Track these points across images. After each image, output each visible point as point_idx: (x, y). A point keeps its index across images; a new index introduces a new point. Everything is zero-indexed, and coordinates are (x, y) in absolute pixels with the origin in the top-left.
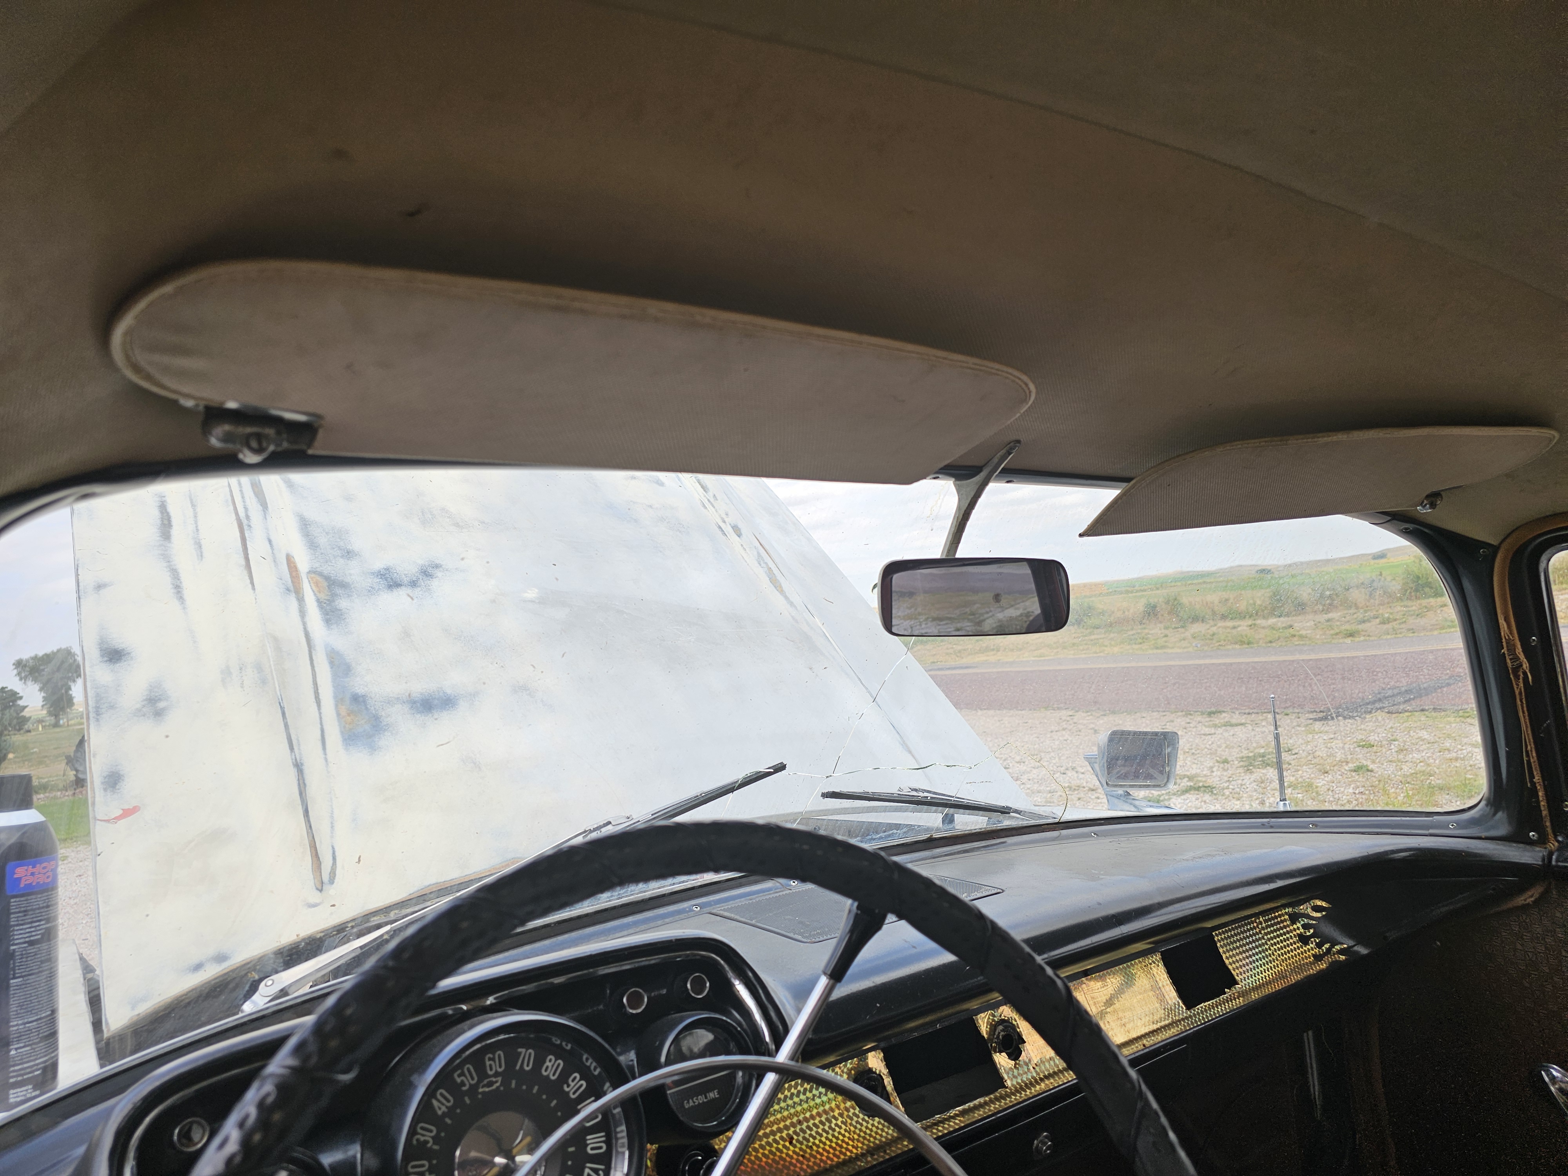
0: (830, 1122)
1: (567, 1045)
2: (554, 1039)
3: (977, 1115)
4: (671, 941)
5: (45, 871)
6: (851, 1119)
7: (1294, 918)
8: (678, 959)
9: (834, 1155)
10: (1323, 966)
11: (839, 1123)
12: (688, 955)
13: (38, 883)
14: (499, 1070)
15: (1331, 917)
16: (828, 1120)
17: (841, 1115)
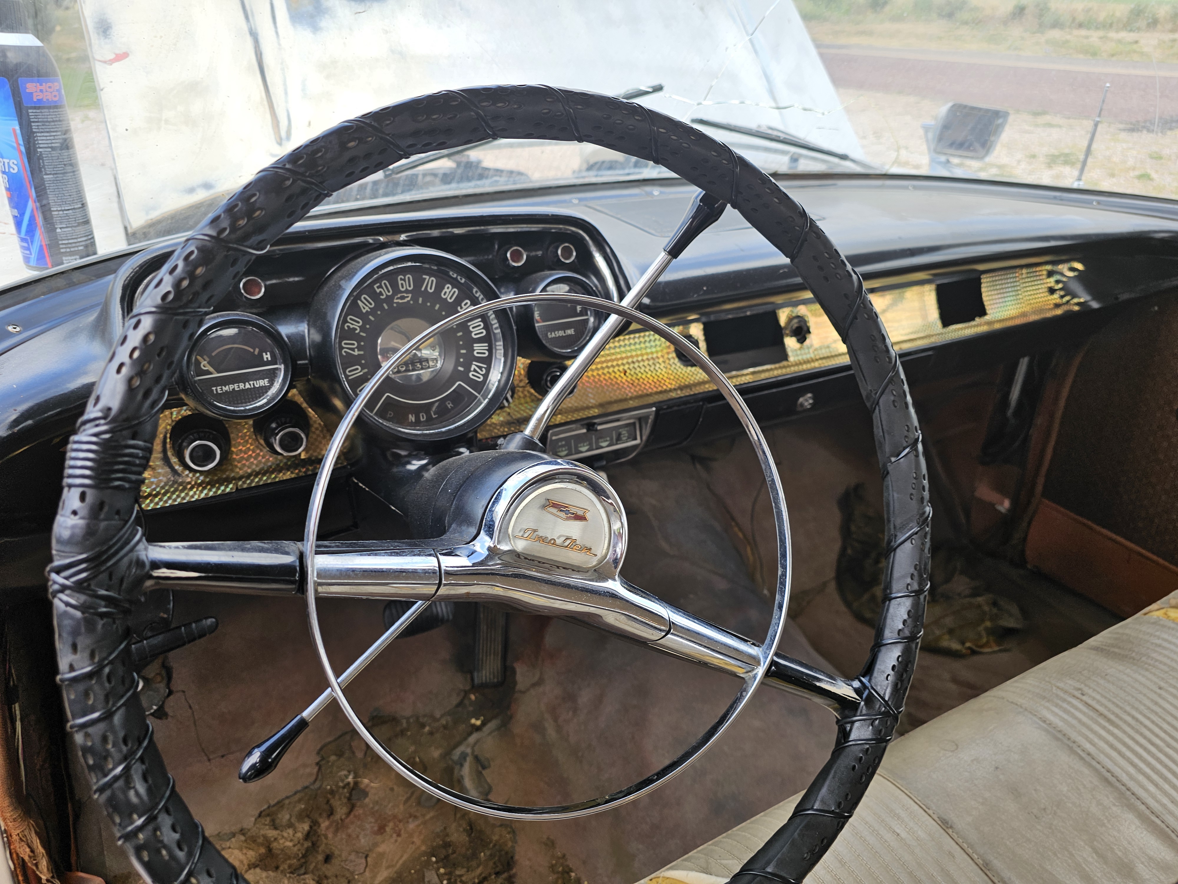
0: (655, 365)
1: (461, 279)
2: (451, 273)
3: (763, 376)
4: (548, 215)
5: (51, 90)
6: (671, 365)
7: (1050, 274)
8: (553, 231)
9: (655, 386)
10: (1059, 312)
11: (662, 367)
12: (561, 229)
13: (48, 100)
14: (410, 289)
15: (1081, 277)
16: (654, 364)
17: (664, 362)
